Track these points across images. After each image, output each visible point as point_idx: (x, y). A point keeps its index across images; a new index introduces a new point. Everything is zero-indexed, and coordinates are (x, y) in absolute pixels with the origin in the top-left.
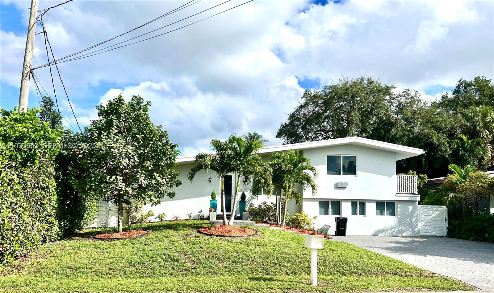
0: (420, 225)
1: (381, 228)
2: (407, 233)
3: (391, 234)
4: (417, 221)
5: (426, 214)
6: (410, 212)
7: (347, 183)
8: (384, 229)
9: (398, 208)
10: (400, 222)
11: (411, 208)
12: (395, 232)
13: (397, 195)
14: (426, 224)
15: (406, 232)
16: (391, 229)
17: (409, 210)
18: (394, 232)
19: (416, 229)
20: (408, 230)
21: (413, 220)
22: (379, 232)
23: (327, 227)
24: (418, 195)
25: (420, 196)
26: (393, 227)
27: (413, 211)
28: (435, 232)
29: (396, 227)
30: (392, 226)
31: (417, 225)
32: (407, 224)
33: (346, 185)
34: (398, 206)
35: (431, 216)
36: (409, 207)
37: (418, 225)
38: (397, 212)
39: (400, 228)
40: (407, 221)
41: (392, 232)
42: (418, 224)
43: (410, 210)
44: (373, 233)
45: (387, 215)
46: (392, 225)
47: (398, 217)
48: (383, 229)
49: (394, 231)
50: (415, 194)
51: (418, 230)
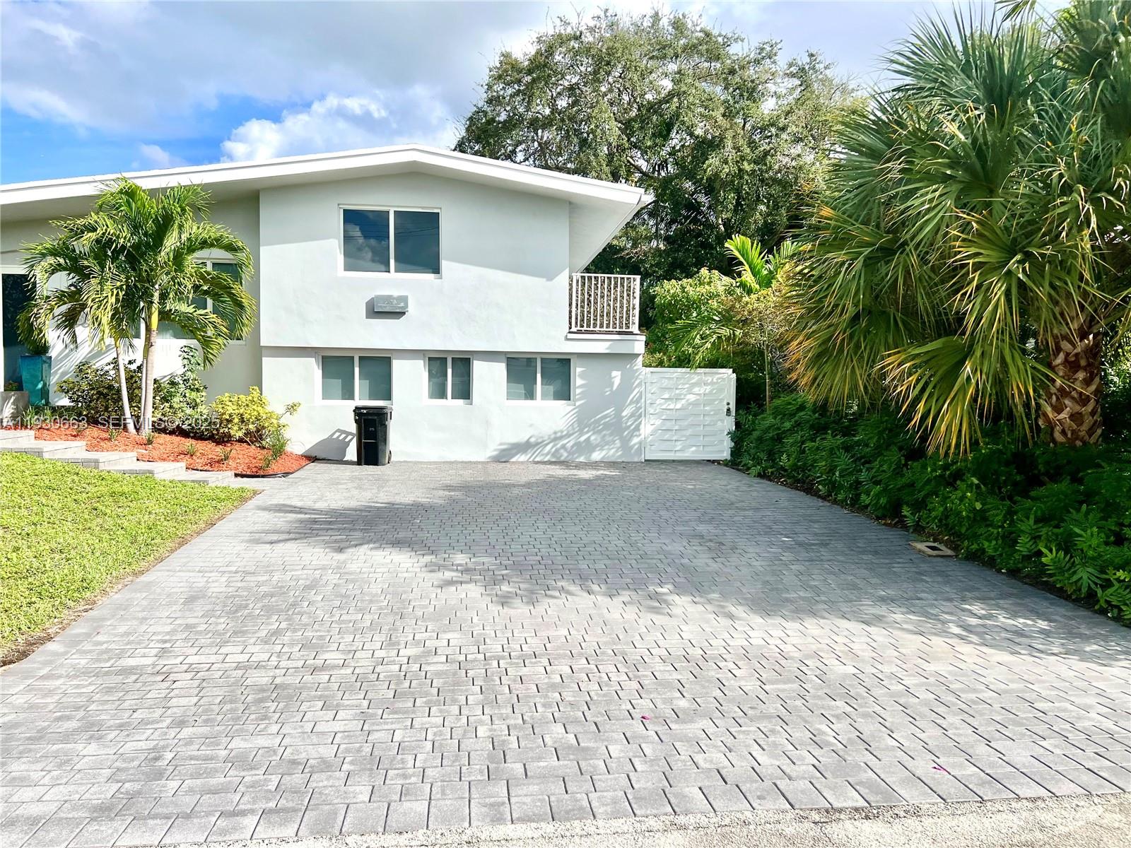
0: (647, 428)
1: (522, 437)
2: (604, 453)
3: (553, 455)
4: (637, 416)
5: (666, 396)
6: (615, 388)
7: (404, 299)
8: (533, 440)
9: (579, 376)
10: (583, 421)
11: (617, 376)
12: (566, 450)
13: (570, 336)
14: (668, 425)
15: (602, 449)
16: (555, 439)
17: (613, 384)
18: (562, 451)
19: (635, 440)
20: (607, 443)
21: (624, 414)
22: (514, 451)
23: (343, 436)
24: (638, 337)
25: (644, 338)
26: (559, 435)
27: (626, 387)
28: (694, 449)
29: (568, 435)
30: (555, 433)
31: (637, 428)
32: (606, 426)
33: (402, 305)
34: (579, 370)
35: (683, 402)
36: (614, 373)
37: (642, 427)
38: (575, 388)
39: (583, 439)
40: (605, 417)
41: (557, 451)
42: (640, 423)
43: (617, 382)
44: (495, 453)
45: (544, 397)
46: (557, 429)
47: (578, 404)
48: (528, 441)
49: (563, 447)
50: (631, 333)
51: (640, 443)
